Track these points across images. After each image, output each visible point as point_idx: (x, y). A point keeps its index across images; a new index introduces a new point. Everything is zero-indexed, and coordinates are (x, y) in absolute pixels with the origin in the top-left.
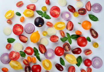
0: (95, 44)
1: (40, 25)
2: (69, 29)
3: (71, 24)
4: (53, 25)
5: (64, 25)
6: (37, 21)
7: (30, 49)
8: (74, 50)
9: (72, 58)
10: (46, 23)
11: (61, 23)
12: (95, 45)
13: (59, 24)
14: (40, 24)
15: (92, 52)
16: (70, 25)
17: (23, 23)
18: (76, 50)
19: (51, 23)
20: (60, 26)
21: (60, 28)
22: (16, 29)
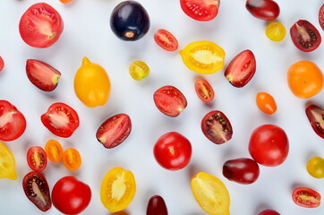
0: (315, 163)
1: (129, 34)
2: (231, 77)
3: (249, 63)
4: (177, 47)
5: (220, 59)
6: (125, 14)
7: (66, 111)
8: (231, 165)
9: (217, 192)
10: (156, 32)
11: (212, 48)
12: (316, 167)
13: (201, 48)
14: (130, 30)
15: (319, 204)
16: (244, 68)
17: (68, 7)
18: (241, 166)
19: (171, 38)
20: (203, 57)
21: (201, 66)
22: (35, 23)
